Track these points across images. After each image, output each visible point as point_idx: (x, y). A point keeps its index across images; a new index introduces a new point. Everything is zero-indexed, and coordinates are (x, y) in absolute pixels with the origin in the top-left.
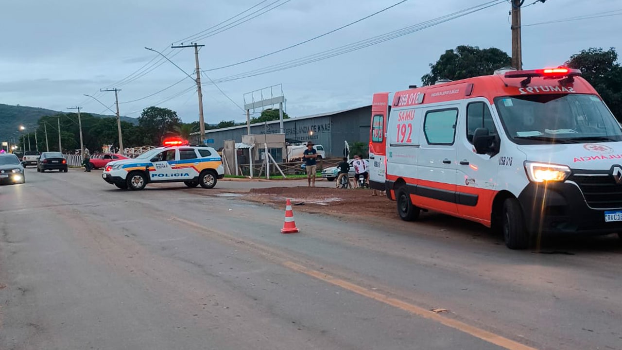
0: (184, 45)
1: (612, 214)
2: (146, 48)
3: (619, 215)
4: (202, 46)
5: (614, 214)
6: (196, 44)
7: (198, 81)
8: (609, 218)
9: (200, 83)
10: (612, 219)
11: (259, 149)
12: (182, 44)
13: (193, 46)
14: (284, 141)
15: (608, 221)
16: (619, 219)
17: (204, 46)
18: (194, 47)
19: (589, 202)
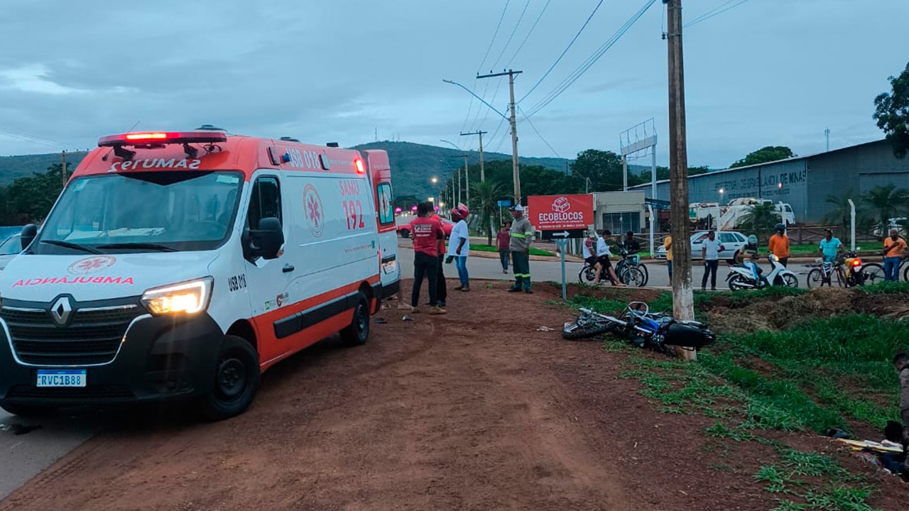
0: (493, 73)
1: (50, 375)
2: (444, 81)
3: (62, 377)
4: (518, 72)
5: (54, 375)
6: (511, 70)
7: (512, 121)
8: (44, 382)
9: (515, 122)
10: (50, 383)
11: (604, 214)
12: (491, 72)
13: (507, 74)
14: (644, 202)
15: (41, 385)
16: (62, 384)
17: (521, 72)
18: (508, 76)
19: (20, 353)
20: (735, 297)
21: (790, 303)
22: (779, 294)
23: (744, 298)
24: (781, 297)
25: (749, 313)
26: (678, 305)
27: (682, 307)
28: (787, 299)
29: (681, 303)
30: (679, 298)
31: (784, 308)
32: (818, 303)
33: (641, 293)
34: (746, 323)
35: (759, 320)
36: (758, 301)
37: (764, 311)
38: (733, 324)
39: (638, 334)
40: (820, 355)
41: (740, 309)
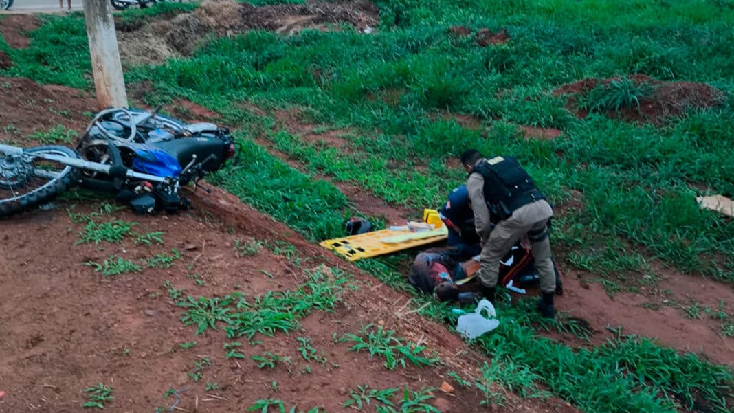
20: (127, 18)
21: (186, 22)
22: (172, 11)
23: (136, 18)
24: (174, 16)
25: (147, 37)
26: (99, 53)
27: (104, 55)
28: (181, 17)
29: (102, 51)
30: (98, 43)
31: (181, 27)
32: (212, 20)
33: (15, 20)
34: (147, 50)
35: (159, 44)
36: (151, 21)
37: (161, 32)
38: (135, 52)
39: (138, 188)
40: (243, 86)
41: (136, 33)
